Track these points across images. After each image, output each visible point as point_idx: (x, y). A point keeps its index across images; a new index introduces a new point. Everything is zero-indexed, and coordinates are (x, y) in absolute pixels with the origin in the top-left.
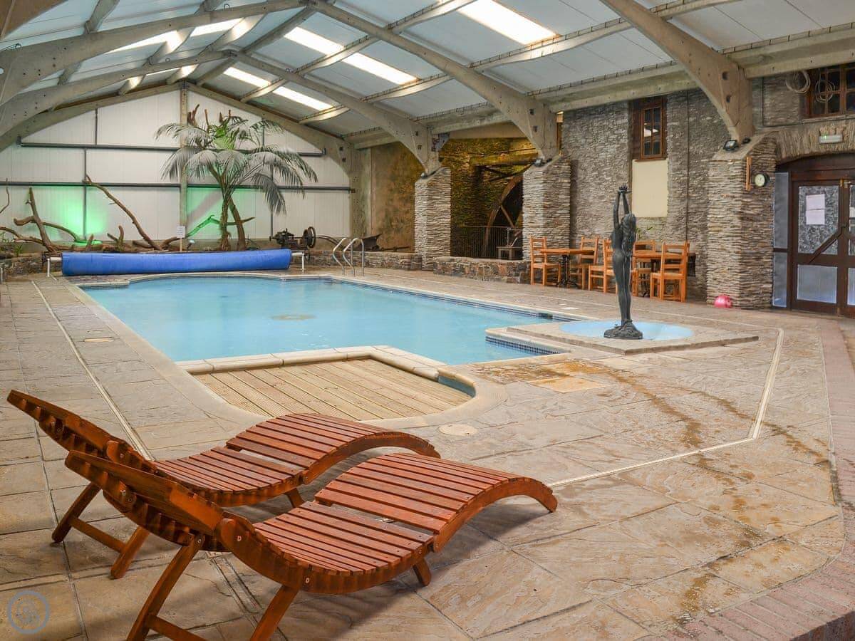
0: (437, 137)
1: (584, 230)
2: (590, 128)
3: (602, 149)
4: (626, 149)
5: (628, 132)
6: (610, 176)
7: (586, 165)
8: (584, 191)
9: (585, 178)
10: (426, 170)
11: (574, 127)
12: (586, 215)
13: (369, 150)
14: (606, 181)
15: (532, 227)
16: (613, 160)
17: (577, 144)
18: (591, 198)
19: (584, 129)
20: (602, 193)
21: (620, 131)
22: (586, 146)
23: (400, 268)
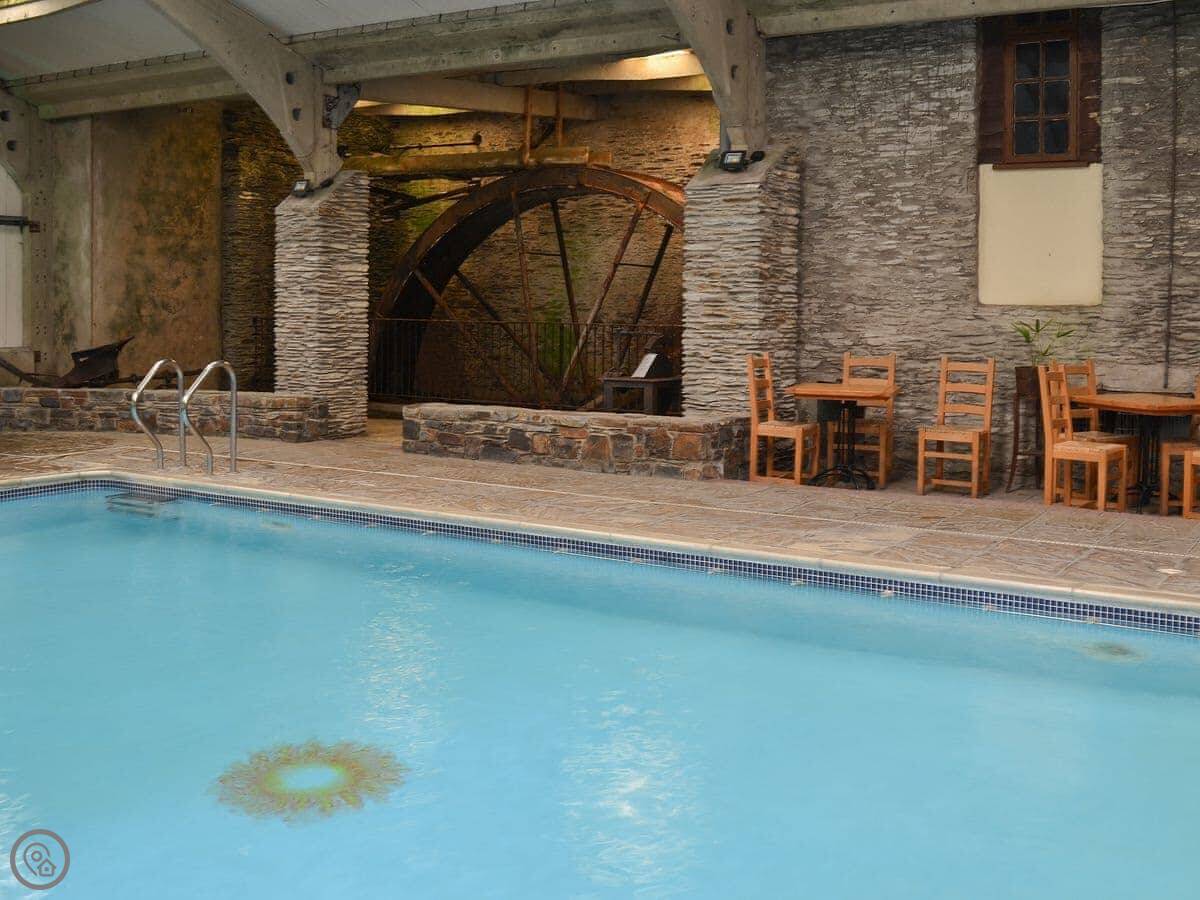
0: (333, 93)
1: (827, 335)
2: (848, 84)
3: (887, 135)
4: (970, 136)
5: (976, 97)
6: (914, 201)
7: (831, 173)
8: (826, 236)
9: (828, 206)
10: (308, 175)
11: (793, 78)
12: (833, 296)
13: (85, 125)
14: (901, 214)
15: (720, 327)
16: (922, 164)
17: (802, 122)
18: (850, 256)
19: (826, 84)
20: (885, 244)
21: (951, 92)
22: (832, 128)
23: (269, 434)
